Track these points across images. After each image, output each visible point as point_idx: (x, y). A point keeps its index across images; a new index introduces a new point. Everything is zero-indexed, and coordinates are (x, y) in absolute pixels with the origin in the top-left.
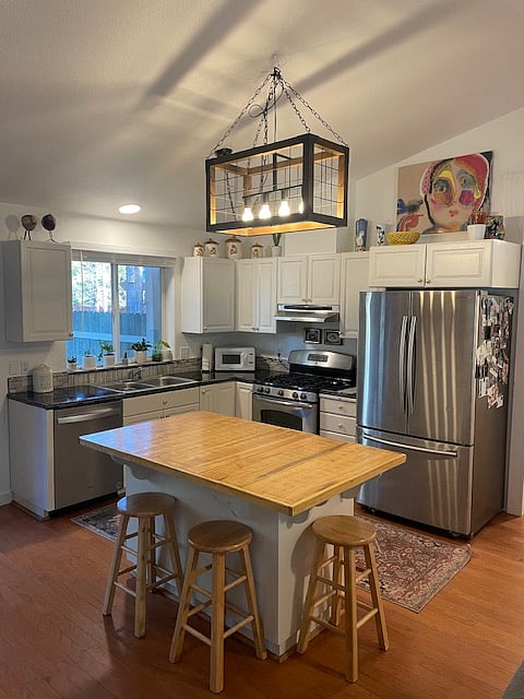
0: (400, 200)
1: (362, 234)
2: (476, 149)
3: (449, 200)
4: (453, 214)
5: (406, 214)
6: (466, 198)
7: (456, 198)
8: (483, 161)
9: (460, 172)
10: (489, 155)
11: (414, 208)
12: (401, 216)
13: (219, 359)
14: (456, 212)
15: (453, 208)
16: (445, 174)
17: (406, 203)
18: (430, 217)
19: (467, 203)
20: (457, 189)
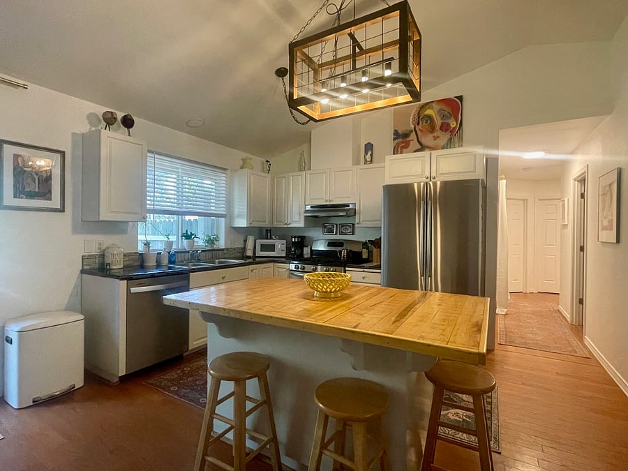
0: (395, 131)
1: (370, 153)
2: (452, 94)
3: (432, 129)
4: (435, 138)
5: (401, 140)
6: (445, 127)
7: (438, 127)
8: (456, 102)
9: (439, 111)
10: (460, 98)
11: (406, 135)
12: (397, 141)
13: (258, 247)
14: (438, 137)
15: (435, 134)
16: (429, 112)
17: (400, 132)
18: (418, 141)
19: (446, 130)
20: (438, 122)
